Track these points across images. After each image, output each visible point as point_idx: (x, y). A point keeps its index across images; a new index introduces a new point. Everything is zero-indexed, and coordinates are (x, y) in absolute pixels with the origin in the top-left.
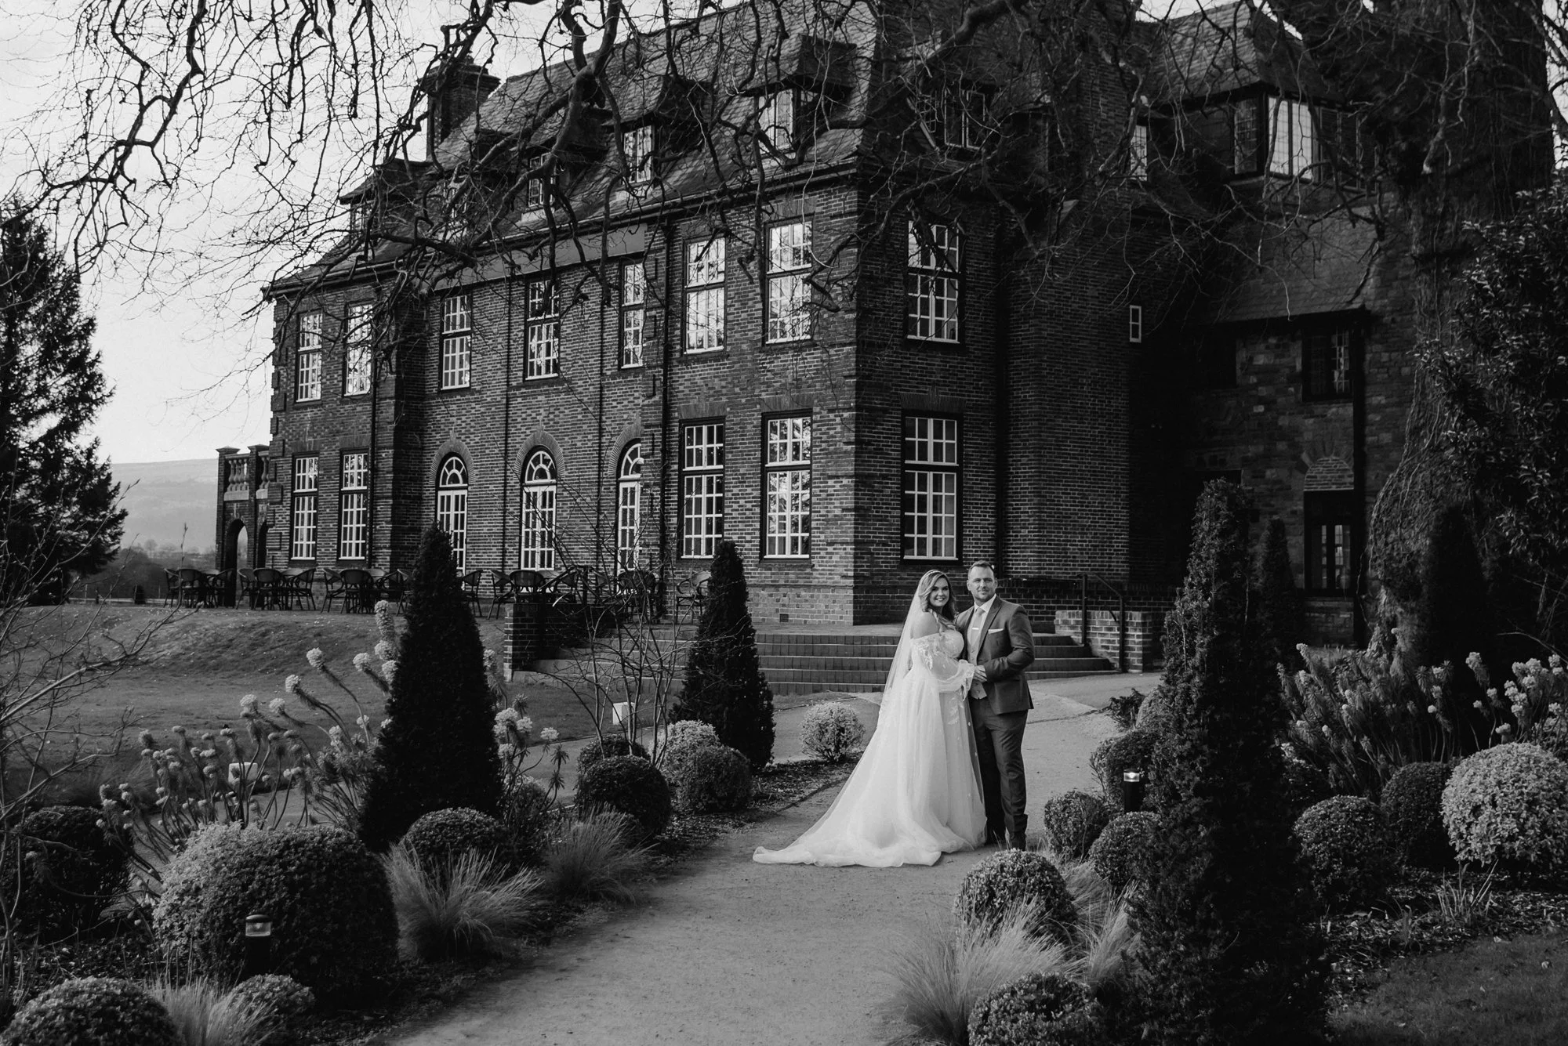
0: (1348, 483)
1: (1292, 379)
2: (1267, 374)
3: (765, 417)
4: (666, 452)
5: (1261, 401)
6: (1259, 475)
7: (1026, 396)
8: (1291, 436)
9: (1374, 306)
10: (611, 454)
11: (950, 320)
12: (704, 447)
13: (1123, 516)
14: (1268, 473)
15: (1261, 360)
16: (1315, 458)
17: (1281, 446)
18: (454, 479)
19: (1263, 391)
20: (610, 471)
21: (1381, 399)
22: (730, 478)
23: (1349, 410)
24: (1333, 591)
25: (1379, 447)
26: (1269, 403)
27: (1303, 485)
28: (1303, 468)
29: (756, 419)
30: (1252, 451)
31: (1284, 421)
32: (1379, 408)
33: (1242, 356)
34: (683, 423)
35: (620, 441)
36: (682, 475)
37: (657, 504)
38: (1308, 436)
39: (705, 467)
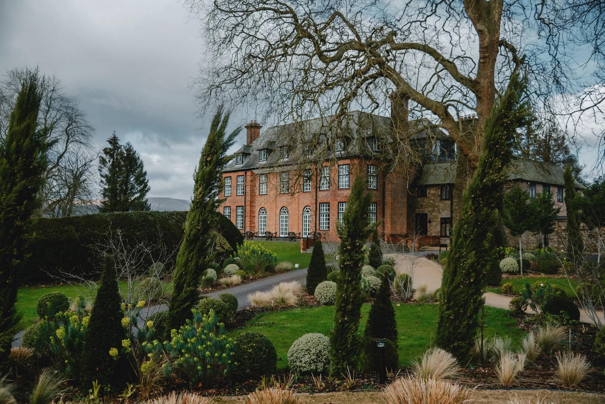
0: (449, 216)
1: (438, 196)
2: (434, 195)
3: (339, 203)
4: (316, 209)
5: (432, 200)
6: (431, 214)
7: (388, 199)
8: (438, 207)
9: (454, 182)
10: (301, 209)
11: (374, 184)
12: (325, 208)
13: (406, 222)
14: (433, 214)
15: (432, 192)
16: (443, 211)
17: (436, 209)
18: (263, 213)
19: (432, 198)
20: (301, 212)
21: (456, 200)
22: (331, 214)
23: (450, 202)
24: (446, 236)
25: (455, 209)
26: (433, 200)
27: (440, 216)
28: (440, 213)
29: (337, 203)
30: (430, 209)
31: (436, 204)
32: (455, 202)
33: (428, 191)
34: (320, 203)
35: (303, 206)
36: (320, 213)
37: (314, 219)
38: (441, 207)
39: (325, 212)
